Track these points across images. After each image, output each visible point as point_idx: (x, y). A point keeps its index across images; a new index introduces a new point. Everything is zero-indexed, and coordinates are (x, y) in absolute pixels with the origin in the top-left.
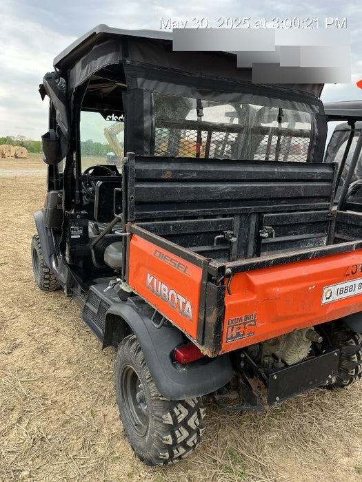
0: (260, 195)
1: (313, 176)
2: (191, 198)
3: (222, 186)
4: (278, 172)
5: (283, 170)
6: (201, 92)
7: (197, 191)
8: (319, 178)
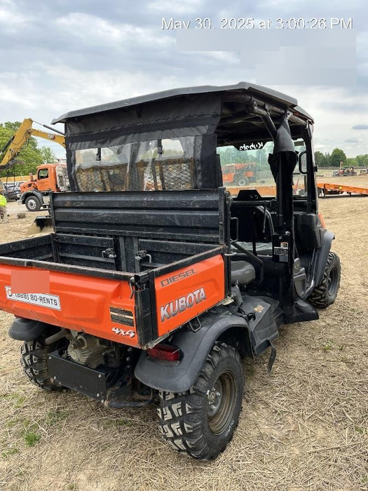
0: (131, 221)
1: (189, 205)
2: (83, 219)
3: (101, 212)
4: (147, 202)
5: (152, 199)
6: (100, 143)
7: (86, 215)
8: (197, 206)
